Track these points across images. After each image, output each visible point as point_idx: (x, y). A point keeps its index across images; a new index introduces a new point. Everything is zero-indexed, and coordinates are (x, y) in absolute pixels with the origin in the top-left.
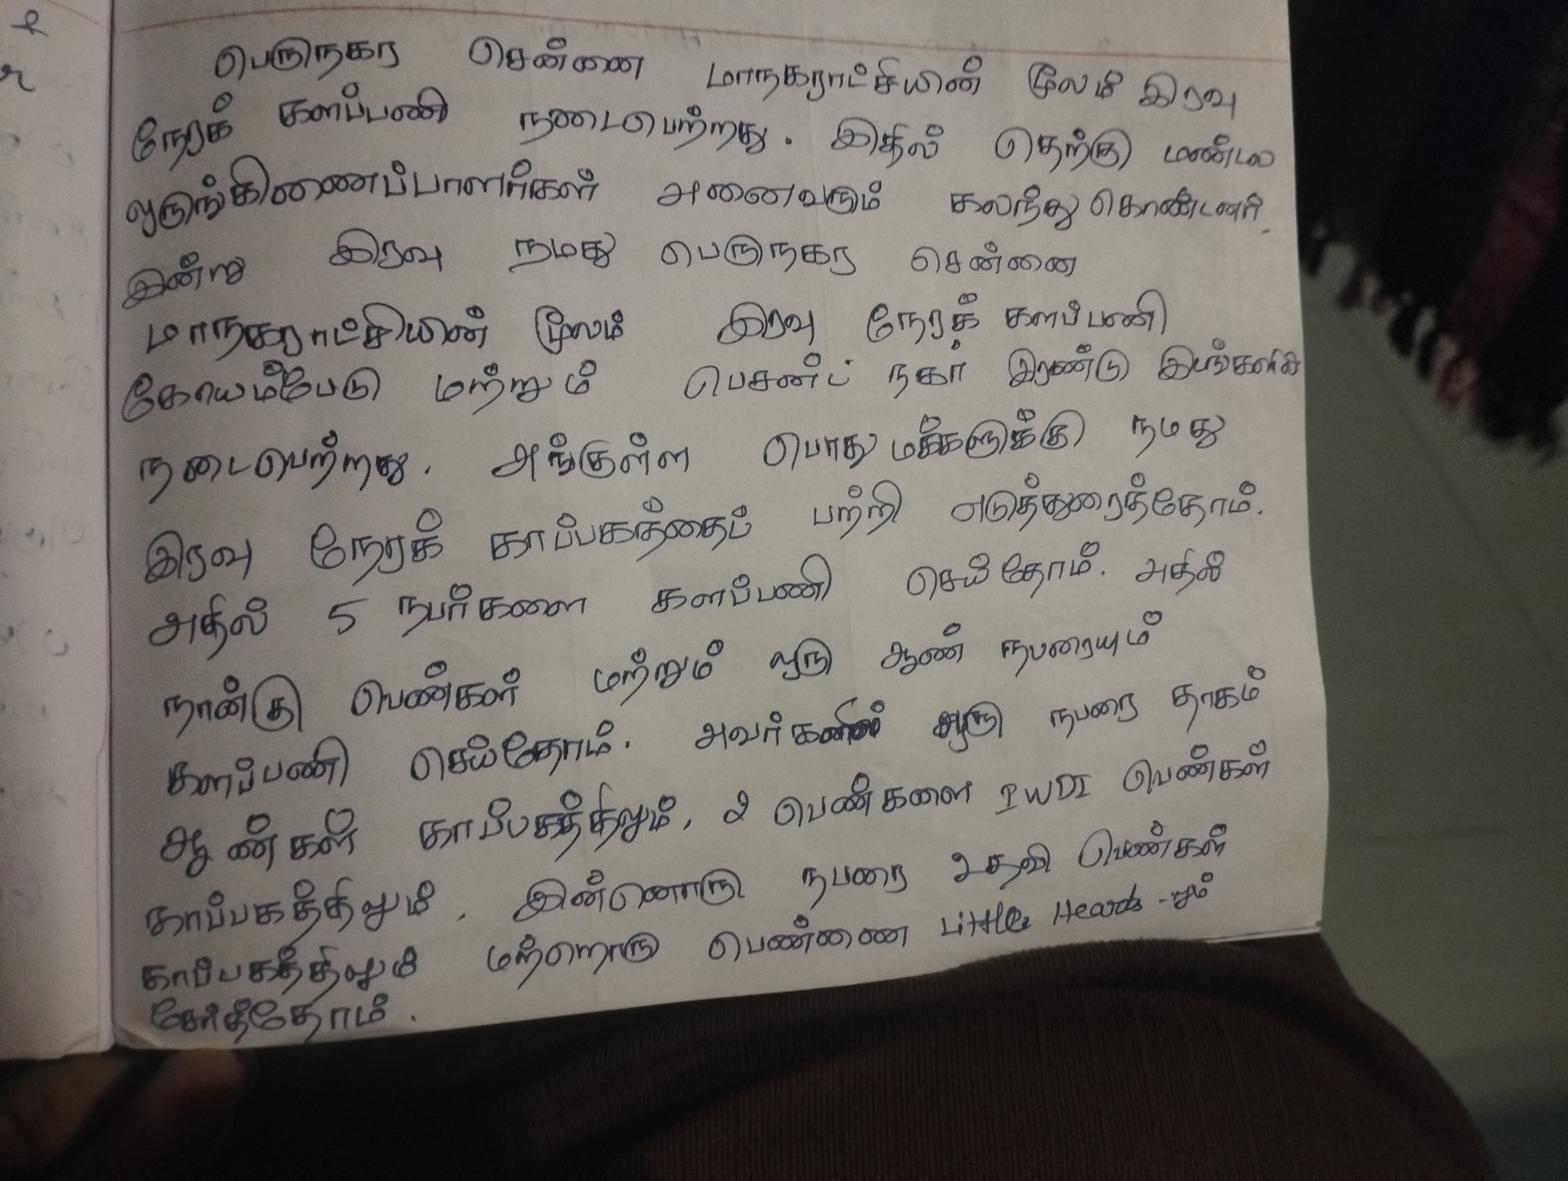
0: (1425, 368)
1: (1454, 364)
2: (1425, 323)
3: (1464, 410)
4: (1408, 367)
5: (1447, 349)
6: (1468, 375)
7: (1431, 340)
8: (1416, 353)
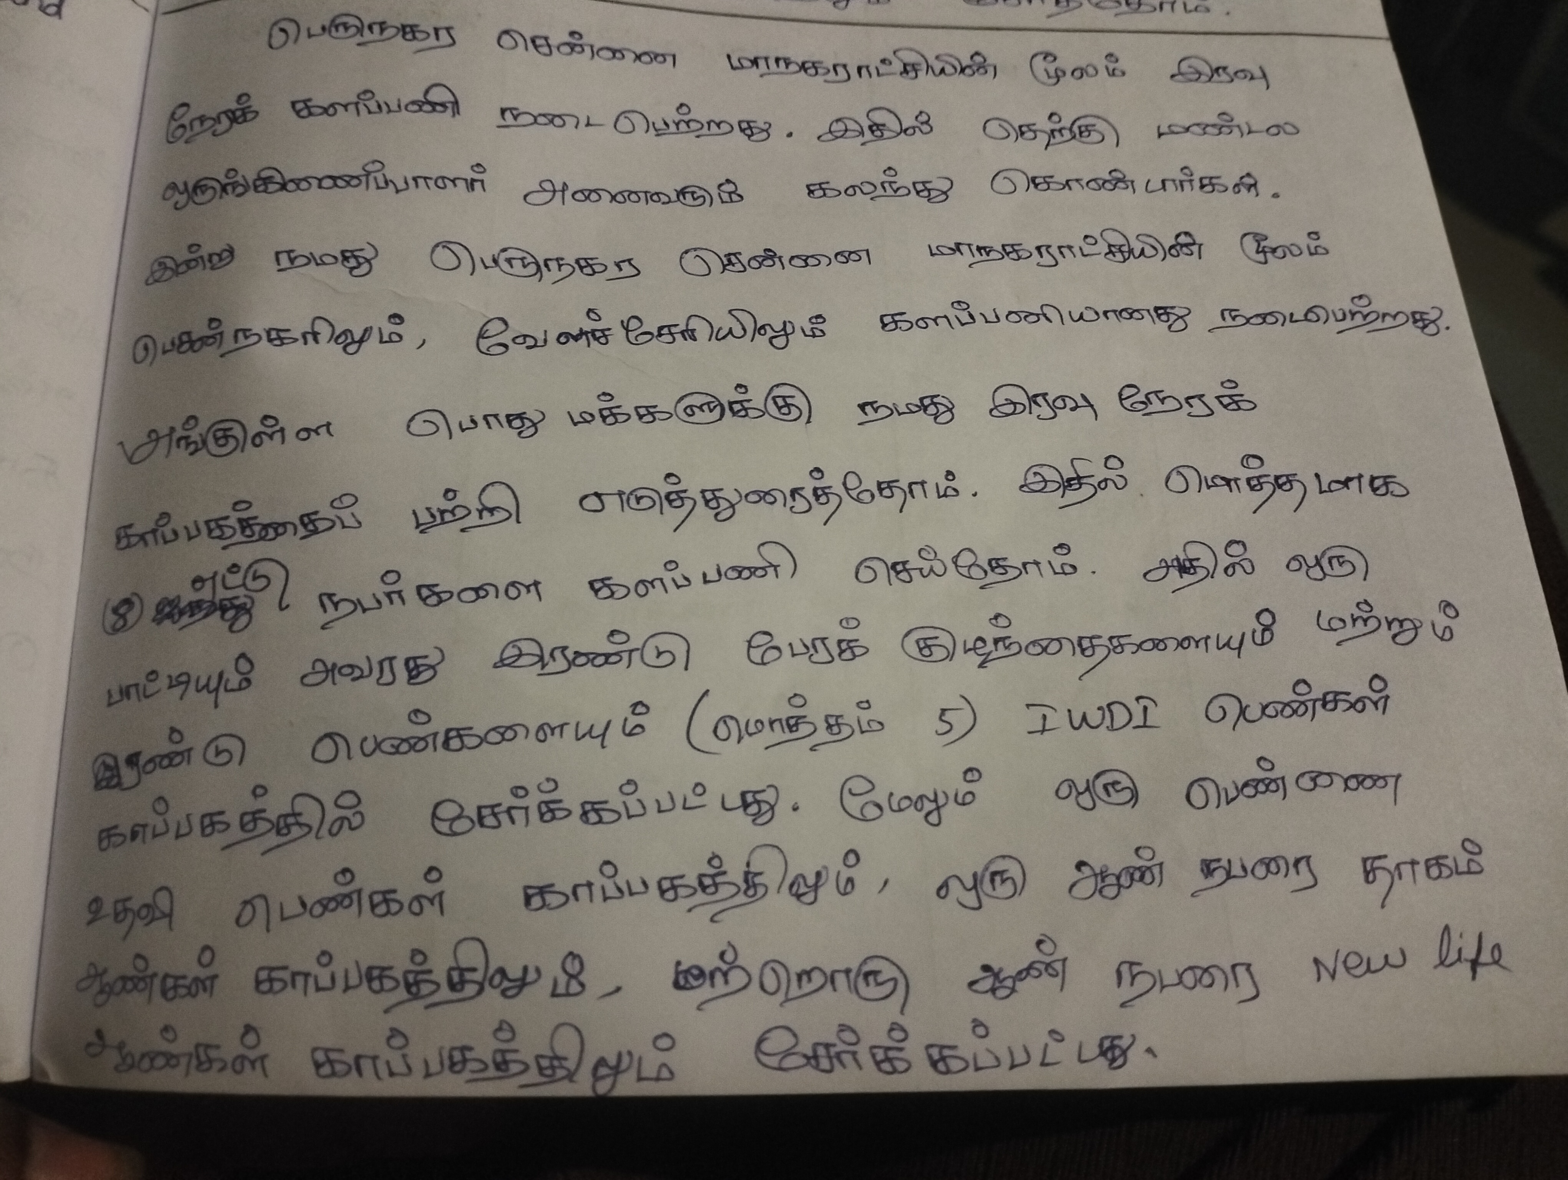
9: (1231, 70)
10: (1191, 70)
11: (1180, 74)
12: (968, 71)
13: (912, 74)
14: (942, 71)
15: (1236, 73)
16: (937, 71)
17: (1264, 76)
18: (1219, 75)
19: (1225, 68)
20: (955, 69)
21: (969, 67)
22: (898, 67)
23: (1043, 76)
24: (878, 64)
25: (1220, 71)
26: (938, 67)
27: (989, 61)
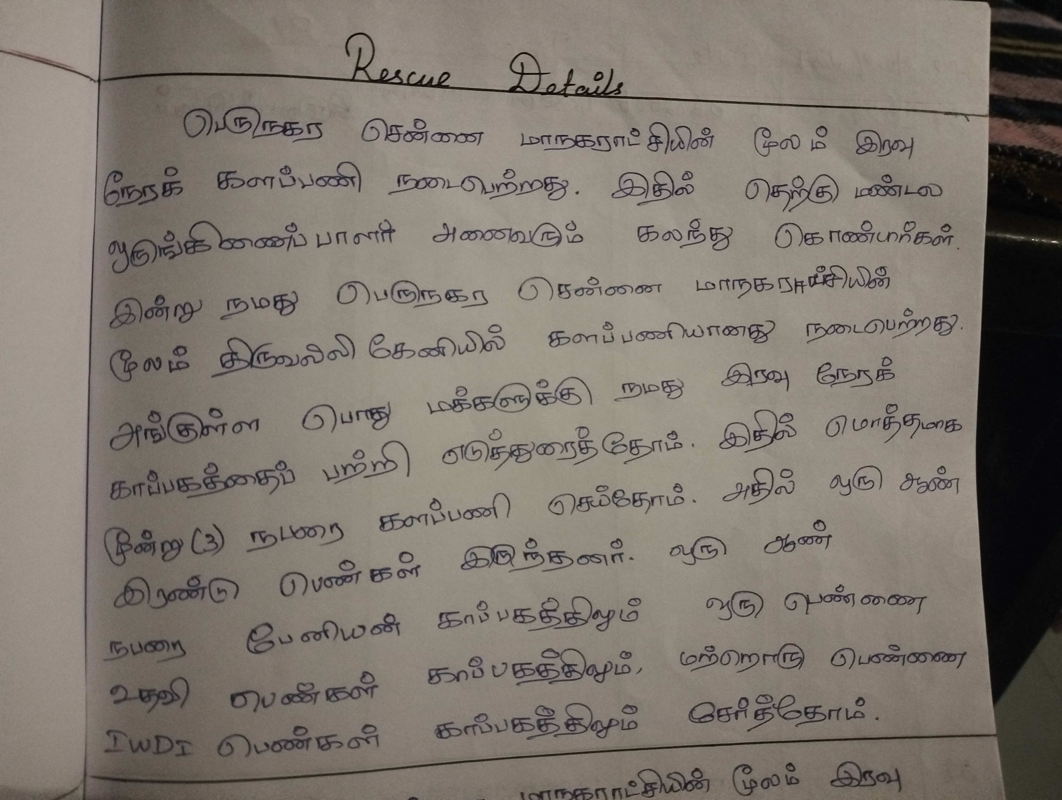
9: (874, 775)
10: (847, 775)
11: (839, 779)
12: (690, 787)
13: (650, 793)
14: (672, 788)
15: (878, 777)
16: (668, 788)
17: (898, 779)
18: (866, 779)
19: (870, 772)
20: (680, 784)
21: (690, 782)
22: (640, 787)
23: (740, 787)
24: (627, 786)
25: (867, 775)
26: (668, 783)
27: (705, 777)
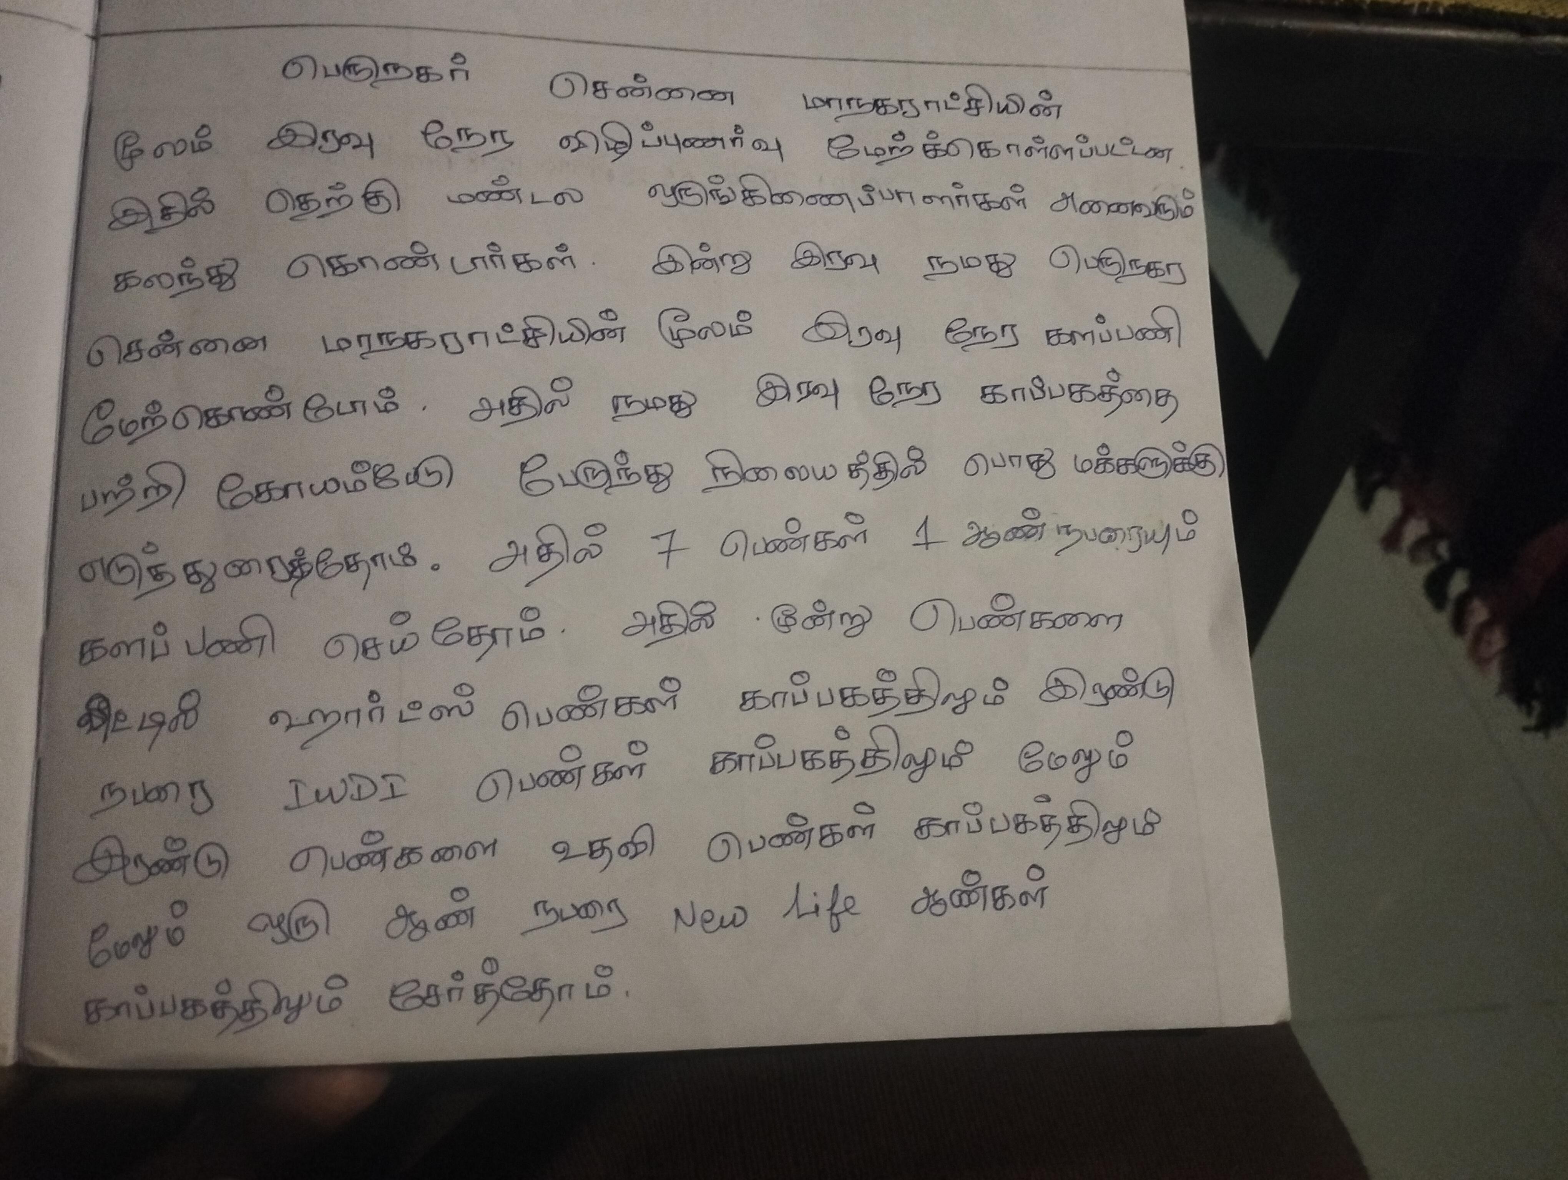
0: (1459, 625)
1: (1487, 626)
2: (1459, 583)
3: (1494, 674)
4: (1442, 620)
5: (1479, 613)
6: (1497, 640)
7: (1463, 601)
8: (1450, 608)
